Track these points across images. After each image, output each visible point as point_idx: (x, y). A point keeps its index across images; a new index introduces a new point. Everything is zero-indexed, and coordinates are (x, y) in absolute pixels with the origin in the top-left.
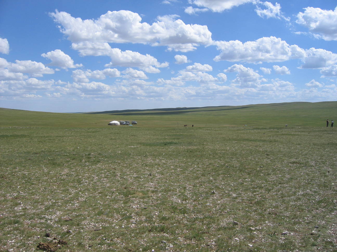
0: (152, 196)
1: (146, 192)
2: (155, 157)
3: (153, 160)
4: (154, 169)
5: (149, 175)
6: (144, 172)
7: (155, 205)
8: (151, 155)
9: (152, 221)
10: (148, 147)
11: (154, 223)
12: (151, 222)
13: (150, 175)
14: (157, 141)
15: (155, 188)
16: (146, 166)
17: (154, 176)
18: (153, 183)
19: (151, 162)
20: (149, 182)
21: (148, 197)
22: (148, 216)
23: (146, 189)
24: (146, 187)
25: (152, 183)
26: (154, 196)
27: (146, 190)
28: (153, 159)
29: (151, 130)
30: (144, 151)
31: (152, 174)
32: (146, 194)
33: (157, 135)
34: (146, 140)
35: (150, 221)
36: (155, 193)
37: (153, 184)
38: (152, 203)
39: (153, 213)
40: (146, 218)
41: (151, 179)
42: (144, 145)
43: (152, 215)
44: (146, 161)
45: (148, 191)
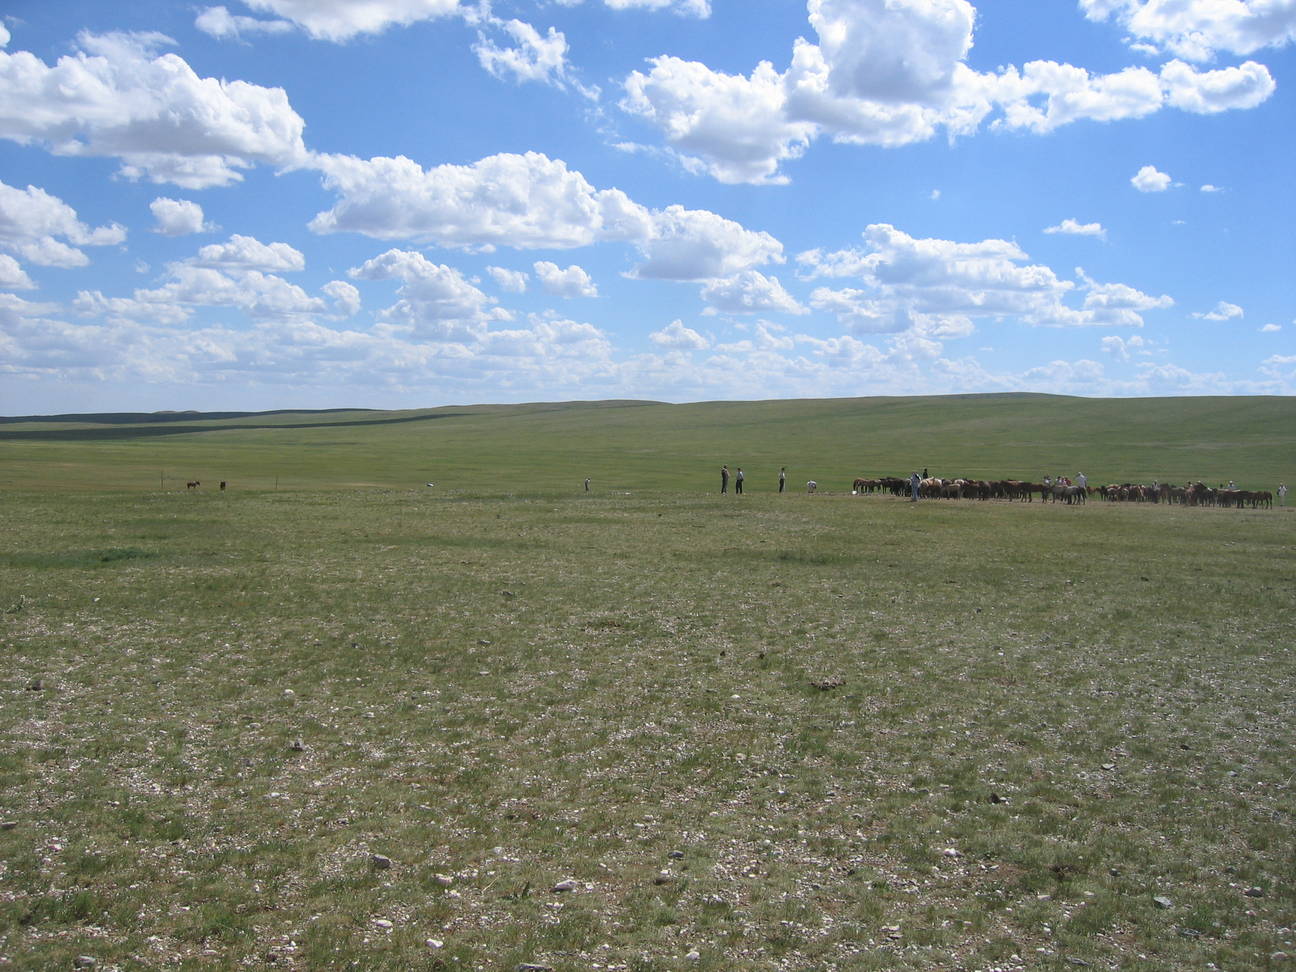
0: (38, 776)
1: (13, 760)
2: (58, 613)
3: (53, 626)
4: (55, 663)
6: (10, 675)
7: (51, 813)
8: (43, 606)
9: (38, 877)
11: (46, 886)
12: (32, 884)
13: (35, 689)
14: (70, 548)
15: (55, 740)
16: (19, 649)
17: (51, 690)
18: (45, 719)
19: (41, 633)
21: (24, 779)
22: (19, 858)
23: (16, 745)
24: (13, 737)
25: (41, 719)
26: (48, 774)
27: (14, 750)
28: (50, 619)
29: (45, 502)
30: (11, 590)
31: (42, 683)
32: (13, 768)
33: (69, 523)
34: (24, 544)
36: (52, 762)
37: (44, 726)
38: (41, 805)
39: (41, 846)
41: (39, 704)
42: (11, 564)
43: (40, 852)
44: (19, 631)
45: (22, 754)
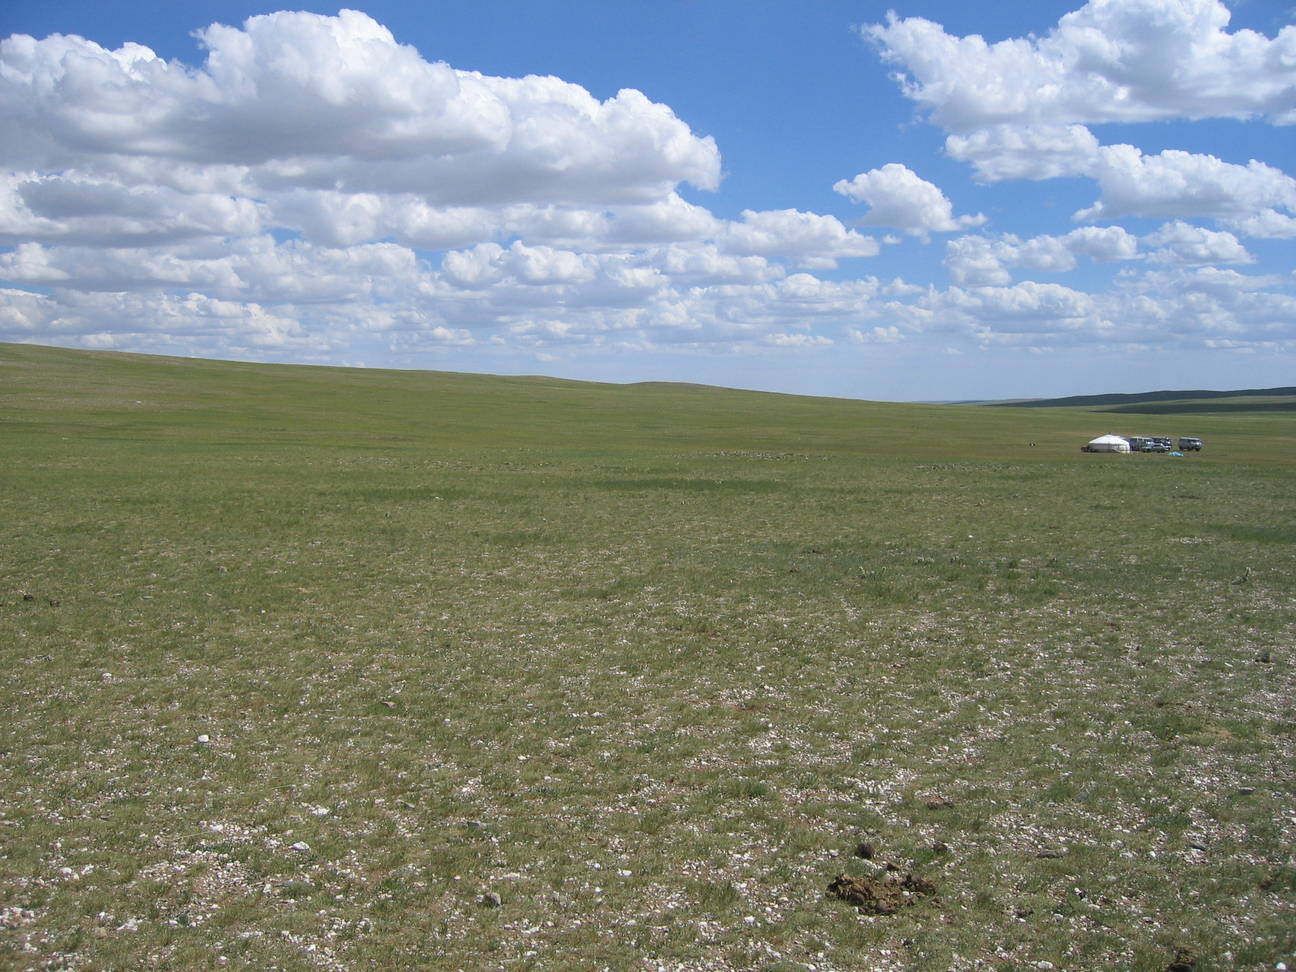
1: (1247, 729)
5: (1257, 661)
6: (1239, 645)
10: (1253, 546)
12: (1271, 852)
13: (1264, 661)
14: (1291, 523)
15: (1287, 714)
16: (1246, 620)
17: (1280, 663)
18: (1276, 692)
19: (1267, 607)
20: (1258, 689)
21: (1259, 748)
22: (1257, 824)
23: (1248, 715)
24: (1245, 706)
25: (1272, 691)
26: (1282, 747)
27: (1246, 718)
28: (1276, 593)
29: (1263, 476)
30: (1234, 561)
31: (1271, 655)
32: (1246, 736)
33: (1288, 497)
34: (1244, 517)
35: (1267, 844)
36: (1284, 735)
37: (1275, 699)
38: (1277, 776)
39: (1278, 817)
40: (1251, 831)
41: (1270, 676)
42: (1233, 536)
43: (1277, 822)
44: (1245, 602)
45: (1255, 723)
